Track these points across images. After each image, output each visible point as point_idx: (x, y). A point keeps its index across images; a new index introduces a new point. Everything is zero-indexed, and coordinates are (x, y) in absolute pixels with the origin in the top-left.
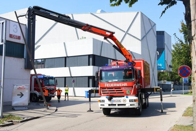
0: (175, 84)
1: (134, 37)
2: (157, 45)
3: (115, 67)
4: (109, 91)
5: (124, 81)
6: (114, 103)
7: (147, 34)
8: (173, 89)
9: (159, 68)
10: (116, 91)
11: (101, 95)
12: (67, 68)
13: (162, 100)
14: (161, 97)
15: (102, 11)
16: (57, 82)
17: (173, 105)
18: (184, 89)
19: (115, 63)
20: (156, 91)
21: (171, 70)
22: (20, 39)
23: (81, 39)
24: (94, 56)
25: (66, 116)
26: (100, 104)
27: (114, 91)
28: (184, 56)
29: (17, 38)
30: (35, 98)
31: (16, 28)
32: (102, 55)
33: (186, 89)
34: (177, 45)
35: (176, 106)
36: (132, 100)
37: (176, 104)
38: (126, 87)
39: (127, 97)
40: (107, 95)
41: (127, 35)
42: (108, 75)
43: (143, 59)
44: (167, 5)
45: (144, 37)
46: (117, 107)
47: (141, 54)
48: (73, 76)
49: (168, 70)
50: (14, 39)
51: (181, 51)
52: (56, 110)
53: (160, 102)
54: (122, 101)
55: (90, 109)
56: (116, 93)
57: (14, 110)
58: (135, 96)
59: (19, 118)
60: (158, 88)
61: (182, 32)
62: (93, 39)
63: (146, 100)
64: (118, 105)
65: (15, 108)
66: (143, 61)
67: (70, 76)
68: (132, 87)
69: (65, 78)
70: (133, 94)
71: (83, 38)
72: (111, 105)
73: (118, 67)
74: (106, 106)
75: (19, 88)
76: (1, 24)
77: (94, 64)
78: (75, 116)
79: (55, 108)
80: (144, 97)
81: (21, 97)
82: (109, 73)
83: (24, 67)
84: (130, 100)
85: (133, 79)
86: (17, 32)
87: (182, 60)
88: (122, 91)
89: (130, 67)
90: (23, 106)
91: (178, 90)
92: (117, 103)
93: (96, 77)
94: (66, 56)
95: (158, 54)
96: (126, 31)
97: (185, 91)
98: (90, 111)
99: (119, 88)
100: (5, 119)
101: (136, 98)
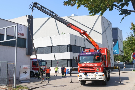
0: (126, 64)
1: (97, 32)
2: (113, 37)
3: (88, 53)
4: (85, 69)
5: (94, 62)
6: (88, 77)
7: (105, 30)
8: (125, 67)
9: (114, 53)
10: (90, 69)
11: (79, 72)
12: (53, 54)
13: (120, 75)
14: (119, 73)
15: (75, 15)
16: (47, 64)
17: (127, 78)
18: (133, 67)
19: (88, 50)
20: (116, 69)
21: (123, 54)
22: (23, 36)
23: (61, 34)
24: (71, 46)
25: (57, 86)
26: (79, 78)
27: (88, 69)
28: (134, 45)
29: (21, 35)
30: (33, 74)
31: (21, 29)
32: (76, 45)
33: (134, 67)
34: (129, 38)
35: (129, 79)
36: (100, 75)
37: (129, 77)
38: (96, 66)
39: (97, 73)
40: (84, 72)
41: (92, 31)
42: (84, 59)
43: (106, 48)
44: (125, 15)
45: (104, 32)
46: (90, 79)
47: (102, 43)
48: (57, 59)
49: (121, 54)
50: (20, 36)
51: (132, 42)
52: (49, 83)
53: (119, 76)
54: (94, 75)
55: (71, 81)
56: (89, 70)
57: (21, 82)
58: (102, 72)
59: (26, 88)
60: (117, 67)
61: (132, 29)
62: (70, 34)
63: (108, 75)
64: (91, 78)
65: (22, 81)
66: (106, 49)
67: (54, 59)
68: (100, 66)
69: (51, 60)
70: (101, 71)
71: (63, 33)
72: (87, 78)
73: (91, 53)
74: (83, 79)
75: (24, 68)
76: (14, 27)
77: (71, 51)
78: (63, 86)
79: (47, 81)
80: (107, 73)
81: (25, 74)
82: (84, 57)
83: (26, 54)
84: (99, 75)
85: (101, 61)
86: (21, 31)
87: (133, 48)
88: (93, 69)
89: (99, 53)
90: (27, 80)
91: (128, 68)
92: (90, 77)
93: (76, 60)
94: (52, 46)
95: (114, 43)
96: (91, 28)
97: (133, 68)
98: (72, 82)
99: (92, 67)
100: (18, 88)
101: (103, 74)
